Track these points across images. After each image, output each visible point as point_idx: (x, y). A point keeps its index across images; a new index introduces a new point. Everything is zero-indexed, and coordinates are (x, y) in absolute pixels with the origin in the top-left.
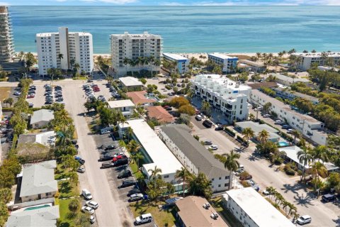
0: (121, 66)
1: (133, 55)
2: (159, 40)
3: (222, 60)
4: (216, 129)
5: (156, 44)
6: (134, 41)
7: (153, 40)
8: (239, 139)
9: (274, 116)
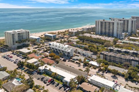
0: (13, 44)
1: (19, 39)
2: (28, 32)
3: (51, 36)
4: (68, 61)
5: (27, 33)
6: (18, 33)
7: (26, 32)
8: (77, 63)
9: (79, 53)
